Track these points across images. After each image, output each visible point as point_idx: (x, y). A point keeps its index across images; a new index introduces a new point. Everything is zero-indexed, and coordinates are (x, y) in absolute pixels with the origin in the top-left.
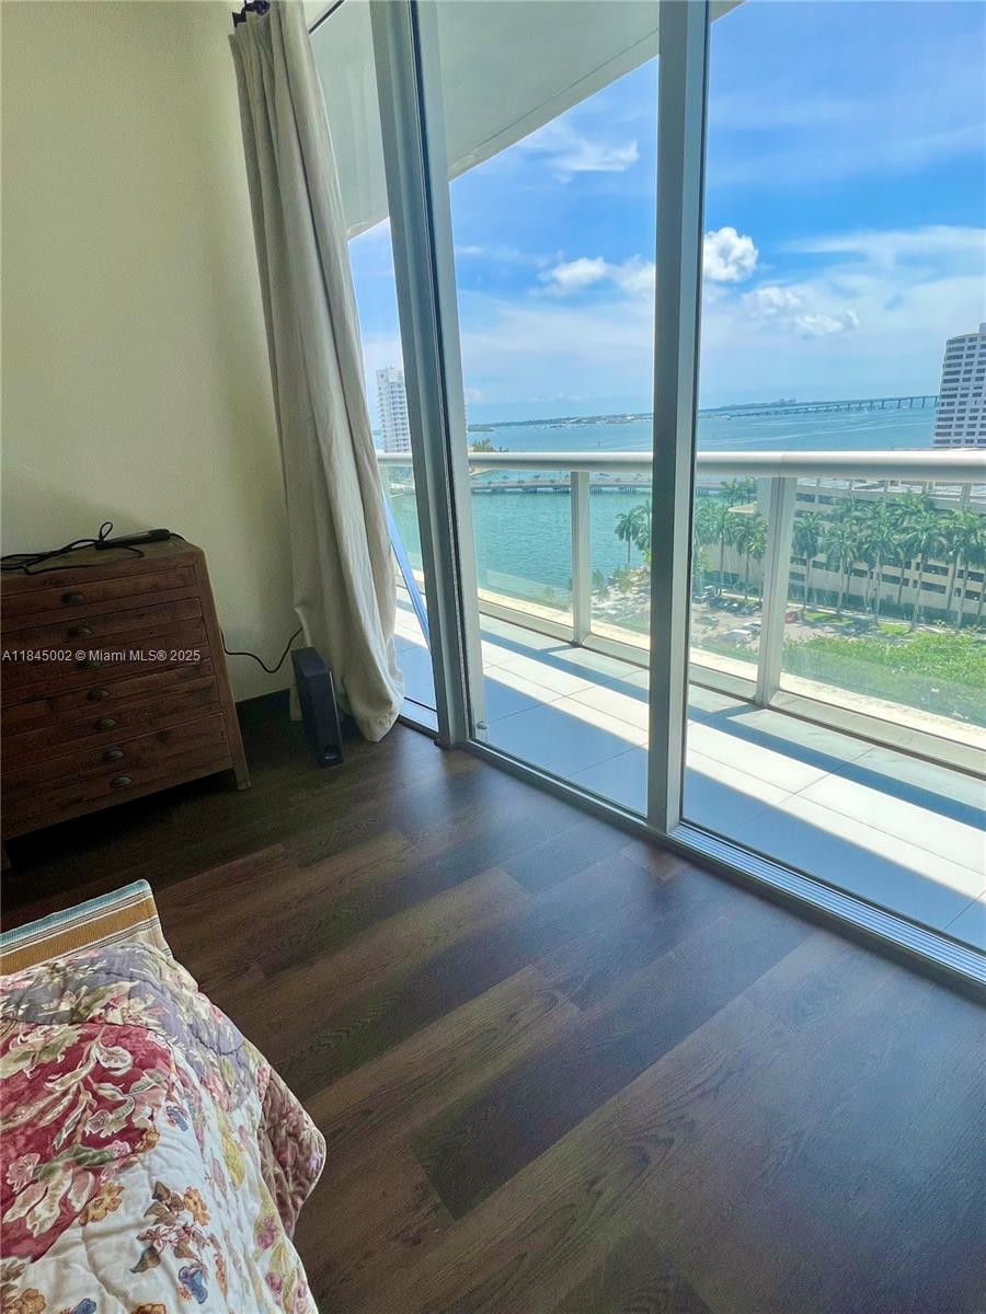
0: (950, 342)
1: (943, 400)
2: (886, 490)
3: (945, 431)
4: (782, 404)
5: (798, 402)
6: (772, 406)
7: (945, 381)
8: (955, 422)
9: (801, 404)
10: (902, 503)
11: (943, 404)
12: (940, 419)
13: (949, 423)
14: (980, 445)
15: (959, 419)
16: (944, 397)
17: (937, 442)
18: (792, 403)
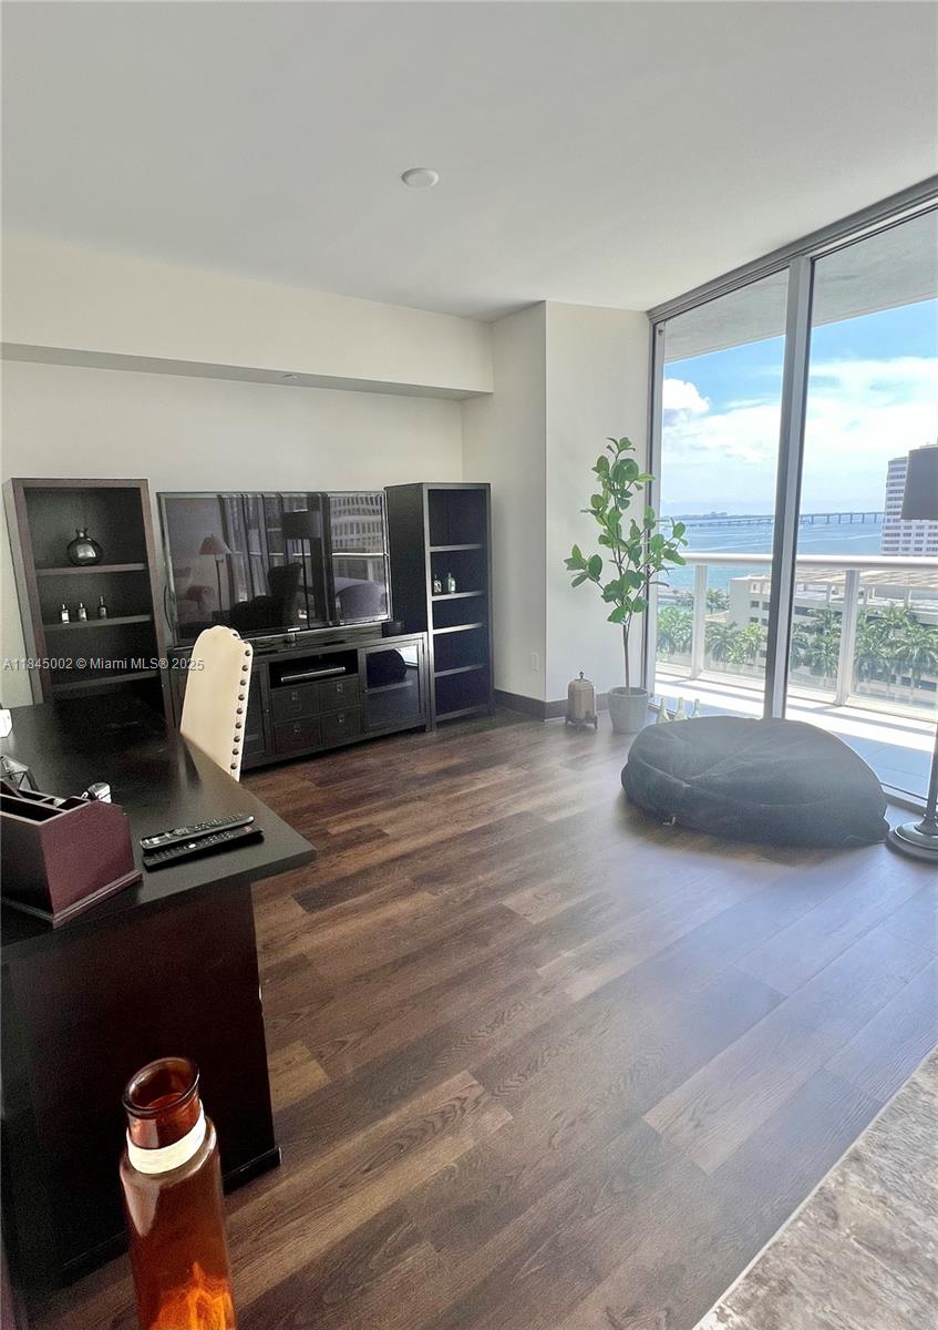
0: (891, 463)
1: (889, 517)
2: (865, 601)
3: (894, 539)
4: (714, 516)
5: (729, 515)
6: (704, 518)
7: (889, 499)
8: (902, 538)
9: (732, 517)
10: (885, 616)
11: (889, 521)
12: (887, 535)
13: (897, 538)
14: (929, 553)
15: (905, 535)
16: (889, 514)
17: (887, 549)
18: (723, 516)
